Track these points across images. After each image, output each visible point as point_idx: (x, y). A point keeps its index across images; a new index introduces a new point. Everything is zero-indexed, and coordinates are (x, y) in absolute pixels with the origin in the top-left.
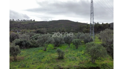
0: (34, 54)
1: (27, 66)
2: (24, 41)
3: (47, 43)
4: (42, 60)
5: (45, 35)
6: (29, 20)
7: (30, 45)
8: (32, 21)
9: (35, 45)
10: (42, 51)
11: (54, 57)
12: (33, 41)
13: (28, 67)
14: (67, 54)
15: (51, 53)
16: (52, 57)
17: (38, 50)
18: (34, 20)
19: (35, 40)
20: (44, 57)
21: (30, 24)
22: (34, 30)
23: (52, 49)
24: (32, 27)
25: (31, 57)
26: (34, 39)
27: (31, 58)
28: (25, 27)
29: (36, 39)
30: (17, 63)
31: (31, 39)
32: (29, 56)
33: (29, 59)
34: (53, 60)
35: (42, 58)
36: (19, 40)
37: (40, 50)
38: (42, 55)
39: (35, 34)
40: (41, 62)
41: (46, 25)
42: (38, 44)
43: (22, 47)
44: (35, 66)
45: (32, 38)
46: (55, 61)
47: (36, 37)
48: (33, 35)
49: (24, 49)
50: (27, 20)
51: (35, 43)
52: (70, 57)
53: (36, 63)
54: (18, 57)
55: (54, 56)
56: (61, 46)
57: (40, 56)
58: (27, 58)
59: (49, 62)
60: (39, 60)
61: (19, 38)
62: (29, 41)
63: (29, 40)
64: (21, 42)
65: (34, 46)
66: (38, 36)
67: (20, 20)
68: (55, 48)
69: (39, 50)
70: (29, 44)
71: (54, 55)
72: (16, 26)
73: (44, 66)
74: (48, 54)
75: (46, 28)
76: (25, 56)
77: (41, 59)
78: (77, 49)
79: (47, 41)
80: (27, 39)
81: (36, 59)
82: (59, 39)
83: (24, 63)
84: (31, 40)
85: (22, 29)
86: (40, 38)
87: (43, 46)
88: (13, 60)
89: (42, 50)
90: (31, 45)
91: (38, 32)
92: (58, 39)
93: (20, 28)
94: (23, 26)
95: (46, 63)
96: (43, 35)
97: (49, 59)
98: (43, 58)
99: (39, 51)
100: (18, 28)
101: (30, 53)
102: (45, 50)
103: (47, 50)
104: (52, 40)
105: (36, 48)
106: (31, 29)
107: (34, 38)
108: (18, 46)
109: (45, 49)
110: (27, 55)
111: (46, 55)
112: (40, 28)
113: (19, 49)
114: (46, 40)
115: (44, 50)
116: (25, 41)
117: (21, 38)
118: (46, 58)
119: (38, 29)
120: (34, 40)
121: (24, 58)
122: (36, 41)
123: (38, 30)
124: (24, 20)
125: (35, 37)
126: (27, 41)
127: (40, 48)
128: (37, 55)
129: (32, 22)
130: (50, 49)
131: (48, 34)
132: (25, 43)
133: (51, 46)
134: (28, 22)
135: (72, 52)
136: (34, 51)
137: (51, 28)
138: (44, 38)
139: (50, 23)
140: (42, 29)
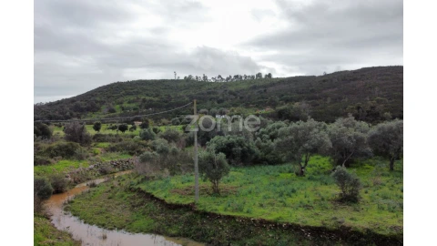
0: (266, 182)
1: (245, 210)
2: (237, 141)
3: (306, 151)
4: (289, 201)
5: (300, 124)
6: (253, 77)
7: (253, 157)
8: (263, 77)
9: (268, 156)
10: (290, 175)
11: (328, 195)
12: (263, 144)
13: (248, 212)
14: (376, 192)
15: (319, 183)
17: (277, 173)
18: (270, 75)
20: (294, 191)
21: (255, 87)
22: (268, 110)
24: (263, 98)
25: (256, 188)
26: (268, 139)
28: (241, 98)
29: (272, 138)
30: (221, 199)
31: (259, 139)
32: (253, 186)
33: (250, 192)
34: (322, 202)
35: (289, 195)
36: (224, 139)
37: (284, 174)
38: (290, 186)
39: (271, 121)
40: (285, 205)
41: (312, 91)
43: (232, 161)
44: (267, 211)
45: (260, 136)
46: (329, 205)
47: (272, 133)
49: (236, 167)
50: (246, 77)
51: (269, 151)
52: (385, 201)
53: (272, 204)
54: (222, 184)
55: (327, 192)
57: (283, 188)
58: (244, 190)
59: (307, 207)
60: (279, 199)
61: (223, 135)
62: (252, 143)
63: (251, 140)
64: (230, 145)
65: (267, 160)
66: (279, 127)
67: (225, 77)
69: (281, 172)
70: (252, 152)
71: (328, 190)
72: (212, 96)
73: (294, 215)
74: (310, 185)
75: (309, 99)
76: (241, 186)
77: (285, 197)
79: (306, 145)
80: (247, 137)
81: (271, 196)
82: (350, 138)
83: (237, 202)
84: (258, 142)
85: (229, 107)
86: (283, 134)
87: (292, 159)
88: (211, 193)
89: (290, 172)
90: (257, 157)
91: (280, 115)
92: (345, 139)
93: (226, 103)
94: (235, 95)
95: (301, 209)
96: (294, 125)
97: (311, 199)
98: (292, 194)
99: (281, 175)
100: (219, 102)
101: (255, 179)
102: (301, 174)
103: (307, 175)
104: (322, 142)
105: (271, 167)
106: (260, 105)
108: (222, 155)
111: (303, 187)
112: (287, 101)
113: (226, 163)
114: (305, 141)
115: (297, 174)
116: (241, 144)
117: (230, 133)
119: (282, 104)
120: (265, 142)
121: (239, 189)
122: (273, 144)
123: (282, 108)
124: (236, 77)
125: (270, 131)
126: (246, 144)
127: (286, 166)
128: (275, 185)
129: (261, 83)
130: (319, 173)
131: (311, 122)
132: (240, 149)
133: (320, 162)
134: (250, 82)
135: (396, 186)
136: (267, 174)
137: (329, 100)
138: (297, 134)
139: (324, 81)
140: (297, 104)
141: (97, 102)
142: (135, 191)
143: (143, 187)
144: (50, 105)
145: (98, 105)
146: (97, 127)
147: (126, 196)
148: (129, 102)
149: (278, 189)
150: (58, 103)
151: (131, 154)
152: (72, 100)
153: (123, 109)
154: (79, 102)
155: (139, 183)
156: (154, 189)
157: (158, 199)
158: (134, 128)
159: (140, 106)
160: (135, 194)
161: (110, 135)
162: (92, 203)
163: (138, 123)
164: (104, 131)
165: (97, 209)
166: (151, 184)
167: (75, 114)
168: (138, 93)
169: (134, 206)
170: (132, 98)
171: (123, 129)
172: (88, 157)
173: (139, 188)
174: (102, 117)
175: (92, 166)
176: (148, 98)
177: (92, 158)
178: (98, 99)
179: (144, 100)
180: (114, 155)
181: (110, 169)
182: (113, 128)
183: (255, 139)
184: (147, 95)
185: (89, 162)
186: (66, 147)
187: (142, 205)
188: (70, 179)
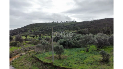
0: (76, 54)
1: (70, 65)
2: (67, 41)
3: (89, 44)
4: (85, 61)
5: (87, 35)
6: (71, 22)
7: (72, 45)
8: (74, 22)
9: (77, 45)
10: (84, 51)
12: (75, 41)
13: (71, 66)
15: (94, 54)
16: (95, 59)
17: (80, 51)
18: (76, 21)
20: (86, 58)
21: (72, 25)
22: (76, 31)
23: (95, 51)
24: (74, 28)
27: (74, 57)
28: (68, 28)
29: (78, 39)
30: (62, 61)
31: (73, 40)
33: (71, 58)
34: (96, 62)
35: (84, 59)
36: (63, 40)
37: (82, 51)
38: (84, 56)
39: (77, 34)
40: (83, 63)
41: (88, 25)
42: (80, 45)
43: (65, 47)
44: (77, 66)
45: (74, 39)
46: (99, 63)
47: (77, 38)
48: (75, 36)
49: (67, 49)
50: (69, 22)
51: (77, 43)
53: (79, 63)
54: (62, 55)
55: (97, 58)
56: (106, 47)
57: (82, 57)
58: (69, 58)
59: (91, 64)
60: (81, 61)
61: (62, 39)
62: (71, 41)
63: (71, 40)
64: (65, 42)
65: (76, 46)
66: (80, 36)
67: (63, 22)
68: (98, 50)
71: (97, 57)
72: (60, 27)
73: (87, 67)
74: (91, 55)
75: (88, 28)
79: (89, 42)
81: (78, 59)
82: (103, 39)
83: (67, 62)
85: (64, 30)
86: (82, 38)
87: (85, 46)
88: (58, 58)
89: (84, 50)
90: (73, 45)
91: (79, 33)
92: (101, 40)
93: (63, 29)
94: (66, 27)
95: (89, 65)
96: (84, 36)
97: (92, 61)
100: (62, 29)
101: (73, 53)
102: (87, 51)
103: (89, 51)
104: (94, 41)
105: (78, 48)
106: (73, 30)
108: (62, 46)
111: (89, 56)
112: (81, 28)
113: (63, 48)
114: (89, 40)
115: (86, 51)
116: (68, 42)
117: (65, 38)
118: (89, 60)
119: (80, 29)
121: (67, 57)
122: (78, 41)
123: (80, 30)
124: (67, 22)
125: (77, 37)
127: (82, 48)
128: (79, 55)
129: (74, 23)
130: (93, 51)
131: (90, 35)
132: (68, 43)
133: (93, 47)
134: (70, 23)
136: (76, 51)
137: (93, 28)
138: (86, 38)
139: (92, 23)
140: (84, 29)
141: (27, 29)
142: (34, 57)
143: (36, 56)
144: (14, 30)
145: (27, 30)
146: (26, 37)
147: (31, 59)
148: (36, 29)
149: (80, 57)
150: (16, 30)
151: (35, 45)
152: (20, 29)
153: (34, 31)
154: (22, 29)
155: (35, 55)
156: (39, 57)
157: (40, 61)
158: (37, 37)
159: (39, 30)
160: (34, 58)
161: (30, 39)
162: (19, 62)
163: (38, 35)
164: (28, 37)
165: (21, 64)
166: (39, 55)
167: (21, 33)
168: (39, 27)
169: (33, 63)
170: (37, 28)
171: (34, 37)
172: (21, 46)
173: (35, 57)
174: (28, 33)
175: (22, 49)
176: (41, 28)
177: (23, 46)
178: (27, 28)
179: (40, 29)
180: (29, 45)
181: (28, 49)
182: (31, 37)
183: (72, 40)
184: (41, 27)
185: (21, 47)
186: (15, 43)
187: (36, 62)
188: (14, 53)
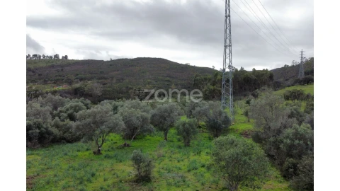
0: (65, 166)
2: (35, 124)
3: (103, 132)
4: (89, 187)
6: (51, 57)
7: (51, 137)
8: (61, 58)
9: (66, 135)
10: (87, 153)
11: (125, 174)
12: (61, 123)
14: (161, 166)
15: (115, 161)
16: (117, 177)
17: (76, 153)
18: (66, 57)
19: (68, 120)
20: (93, 175)
21: (53, 66)
23: (118, 148)
24: (60, 76)
25: (55, 175)
26: (66, 118)
27: (56, 179)
31: (57, 118)
32: (51, 173)
33: (48, 183)
34: (121, 185)
35: (89, 181)
39: (68, 99)
41: (102, 72)
42: (78, 133)
45: (58, 115)
46: (127, 187)
47: (70, 112)
48: (62, 104)
50: (44, 57)
51: (68, 129)
52: (170, 175)
55: (123, 171)
57: (82, 173)
58: (42, 182)
60: (80, 187)
62: (50, 124)
63: (49, 120)
65: (64, 139)
68: (125, 145)
69: (79, 151)
70: (49, 133)
71: (123, 168)
74: (107, 164)
75: (99, 79)
76: (38, 175)
77: (86, 183)
78: (189, 146)
79: (104, 127)
80: (45, 119)
81: (72, 184)
82: (138, 118)
84: (56, 121)
89: (87, 150)
90: (55, 137)
91: (77, 93)
94: (33, 72)
97: (110, 182)
98: (92, 179)
99: (79, 154)
101: (54, 163)
102: (98, 153)
103: (103, 152)
104: (116, 124)
105: (69, 145)
106: (57, 82)
107: (65, 115)
109: (96, 149)
110: (43, 170)
111: (101, 168)
112: (81, 79)
114: (102, 122)
115: (94, 153)
116: (38, 126)
118: (101, 180)
119: (77, 82)
120: (63, 121)
121: (35, 180)
123: (77, 86)
124: (35, 56)
125: (67, 110)
126: (44, 126)
128: (74, 169)
129: (59, 63)
130: (112, 148)
132: (38, 131)
133: (115, 138)
134: (49, 61)
135: (173, 156)
136: (66, 154)
137: (115, 80)
139: (111, 65)
140: (90, 82)
149: (78, 174)
183: (53, 117)
